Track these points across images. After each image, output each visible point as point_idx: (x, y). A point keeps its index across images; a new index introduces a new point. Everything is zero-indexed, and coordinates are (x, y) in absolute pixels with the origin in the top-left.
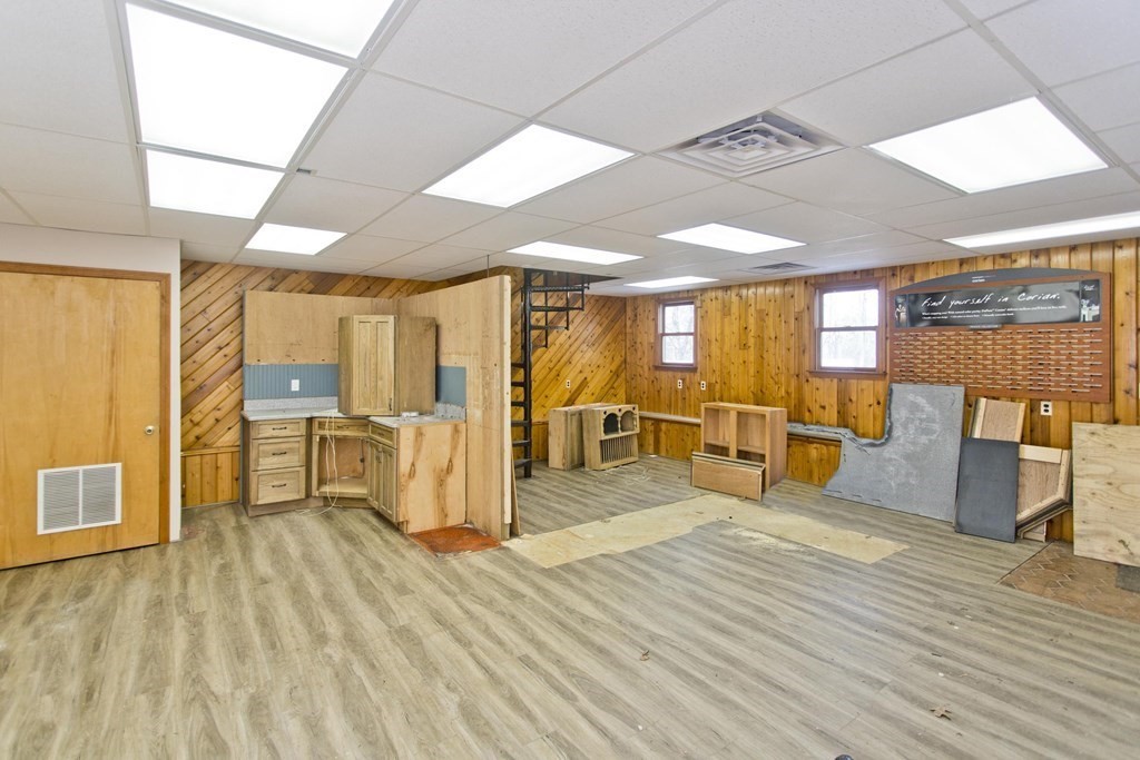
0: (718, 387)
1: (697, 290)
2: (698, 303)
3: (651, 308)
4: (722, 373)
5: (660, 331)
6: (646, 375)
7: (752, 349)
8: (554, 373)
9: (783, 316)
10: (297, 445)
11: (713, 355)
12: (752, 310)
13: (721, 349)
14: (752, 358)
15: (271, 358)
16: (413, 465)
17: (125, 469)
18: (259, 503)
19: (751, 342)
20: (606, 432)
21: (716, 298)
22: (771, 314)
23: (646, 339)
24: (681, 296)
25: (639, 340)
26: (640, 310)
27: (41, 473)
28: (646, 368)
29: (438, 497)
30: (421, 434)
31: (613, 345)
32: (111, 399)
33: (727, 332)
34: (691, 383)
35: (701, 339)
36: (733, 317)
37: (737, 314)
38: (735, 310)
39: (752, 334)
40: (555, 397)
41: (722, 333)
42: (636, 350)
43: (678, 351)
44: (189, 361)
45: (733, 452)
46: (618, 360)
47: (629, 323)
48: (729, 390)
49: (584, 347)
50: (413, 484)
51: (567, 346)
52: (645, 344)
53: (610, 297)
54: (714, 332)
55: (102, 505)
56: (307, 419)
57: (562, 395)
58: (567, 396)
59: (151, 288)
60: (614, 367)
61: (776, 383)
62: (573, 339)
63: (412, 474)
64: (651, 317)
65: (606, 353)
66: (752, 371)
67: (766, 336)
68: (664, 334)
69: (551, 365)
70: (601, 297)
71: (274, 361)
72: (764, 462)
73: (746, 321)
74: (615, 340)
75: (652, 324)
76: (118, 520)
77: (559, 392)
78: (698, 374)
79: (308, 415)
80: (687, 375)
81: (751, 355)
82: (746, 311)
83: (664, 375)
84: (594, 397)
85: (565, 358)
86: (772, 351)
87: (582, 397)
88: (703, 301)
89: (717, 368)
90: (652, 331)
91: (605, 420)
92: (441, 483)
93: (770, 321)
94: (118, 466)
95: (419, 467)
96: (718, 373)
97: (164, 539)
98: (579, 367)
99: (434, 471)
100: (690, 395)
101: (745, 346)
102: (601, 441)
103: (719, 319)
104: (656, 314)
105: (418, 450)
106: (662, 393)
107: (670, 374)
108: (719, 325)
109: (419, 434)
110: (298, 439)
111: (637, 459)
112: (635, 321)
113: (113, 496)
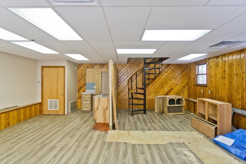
0: (214, 93)
1: (207, 59)
2: (207, 63)
3: (194, 66)
4: (216, 88)
5: (197, 73)
6: (193, 88)
7: (227, 79)
8: (161, 86)
9: (240, 65)
10: (89, 99)
11: (213, 81)
12: (227, 64)
13: (216, 79)
14: (227, 82)
15: (90, 82)
16: (98, 107)
17: (59, 101)
18: (83, 110)
19: (227, 76)
20: (169, 104)
21: (214, 61)
22: (235, 65)
23: (192, 76)
24: (202, 61)
25: (191, 77)
26: (191, 67)
27: (49, 100)
28: (193, 85)
29: (104, 115)
30: (100, 100)
31: (183, 78)
32: (57, 88)
33: (217, 73)
34: (205, 91)
35: (208, 75)
36: (220, 67)
37: (221, 66)
38: (220, 64)
39: (227, 73)
40: (161, 93)
41: (216, 73)
42: (190, 80)
43: (202, 80)
44: (79, 82)
45: (207, 118)
46: (184, 83)
47: (188, 72)
48: (218, 94)
49: (171, 79)
50: (98, 111)
51: (165, 79)
52: (192, 78)
53: (181, 64)
54: (213, 73)
55: (56, 107)
56: (91, 94)
57: (164, 92)
58: (165, 93)
59: (62, 69)
60: (183, 85)
61: (237, 93)
62: (167, 77)
63: (97, 109)
64: (194, 69)
65: (180, 81)
66: (227, 88)
67: (233, 74)
68: (198, 75)
69: (160, 84)
70: (178, 64)
71: (91, 82)
72: (217, 124)
73: (225, 68)
74: (183, 77)
75: (194, 71)
76: (58, 110)
77: (163, 91)
78: (208, 88)
79: (91, 93)
80: (204, 88)
81: (227, 81)
82: (225, 64)
83: (198, 88)
84: (175, 94)
85: (165, 82)
86: (235, 79)
87: (171, 93)
88: (209, 63)
89: (214, 86)
90: (194, 74)
91: (169, 100)
92: (105, 112)
93: (234, 68)
94: (58, 100)
95: (99, 107)
96: (214, 88)
97: (64, 114)
98: (170, 85)
99: (103, 109)
100: (205, 95)
101: (224, 78)
102: (168, 107)
103: (215, 68)
104: (195, 68)
105: (99, 103)
106: (197, 93)
107: (199, 87)
108: (215, 70)
109: (99, 99)
110: (89, 98)
111: (184, 114)
112: (190, 71)
113: (57, 105)
